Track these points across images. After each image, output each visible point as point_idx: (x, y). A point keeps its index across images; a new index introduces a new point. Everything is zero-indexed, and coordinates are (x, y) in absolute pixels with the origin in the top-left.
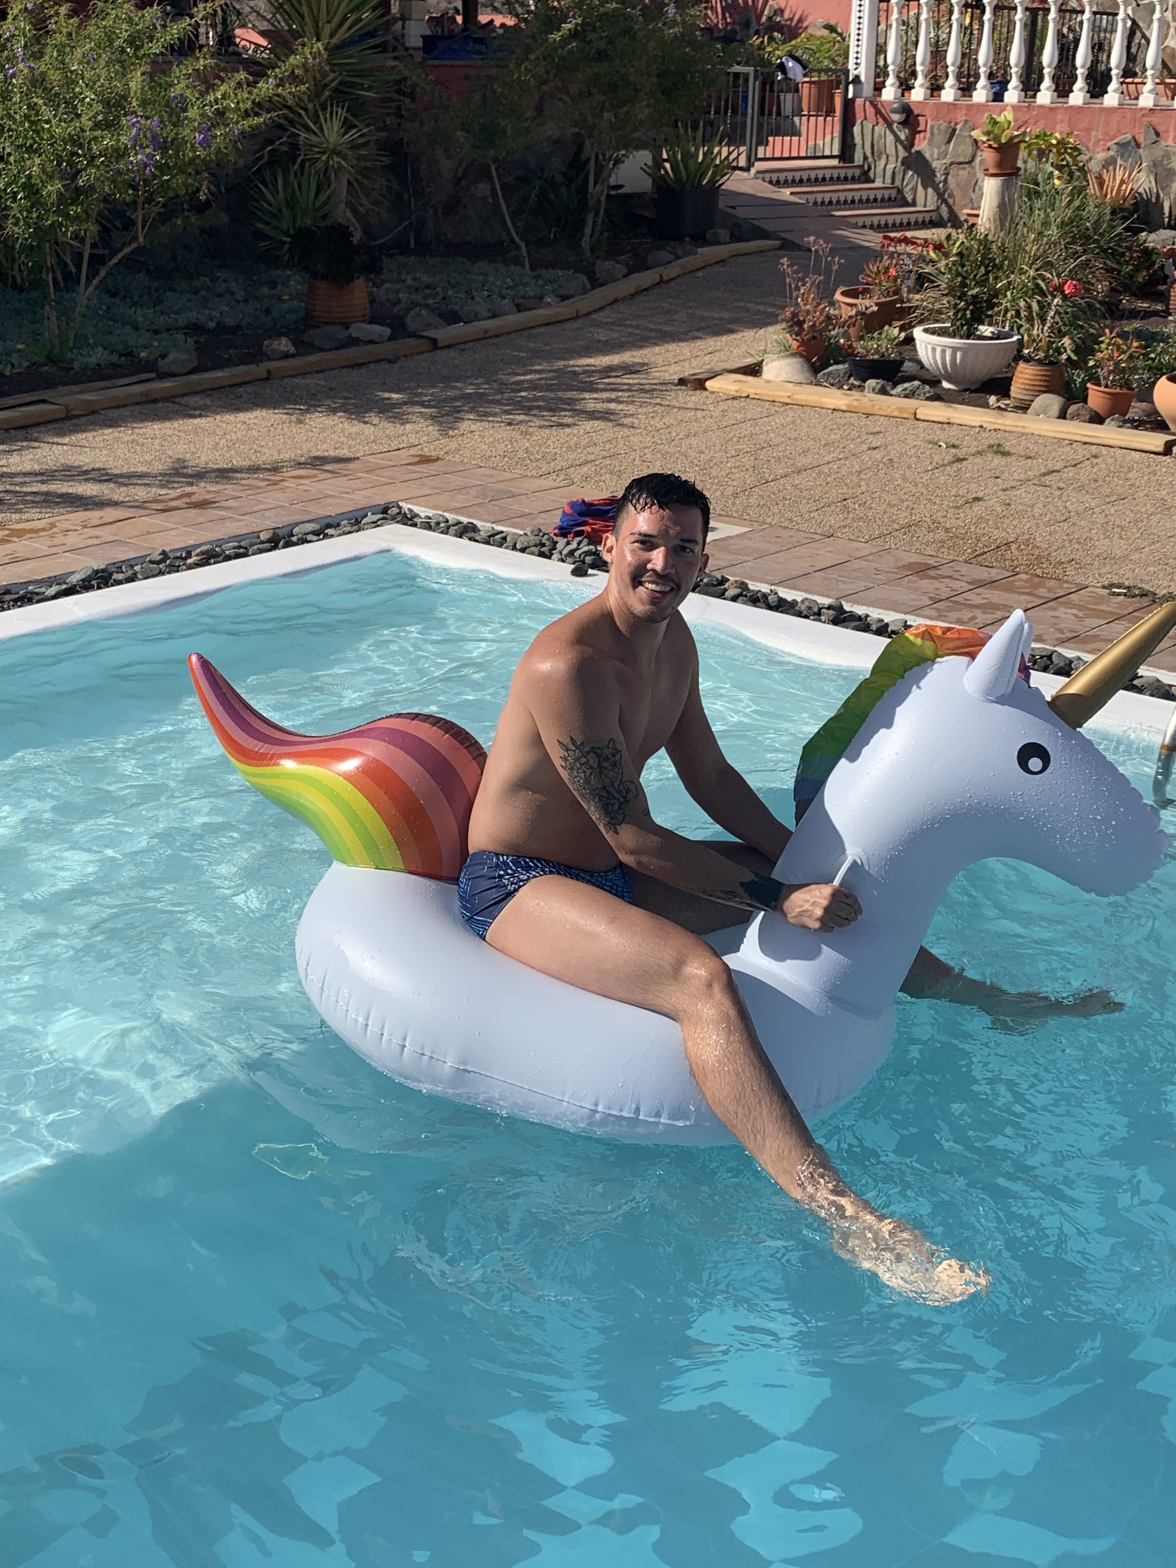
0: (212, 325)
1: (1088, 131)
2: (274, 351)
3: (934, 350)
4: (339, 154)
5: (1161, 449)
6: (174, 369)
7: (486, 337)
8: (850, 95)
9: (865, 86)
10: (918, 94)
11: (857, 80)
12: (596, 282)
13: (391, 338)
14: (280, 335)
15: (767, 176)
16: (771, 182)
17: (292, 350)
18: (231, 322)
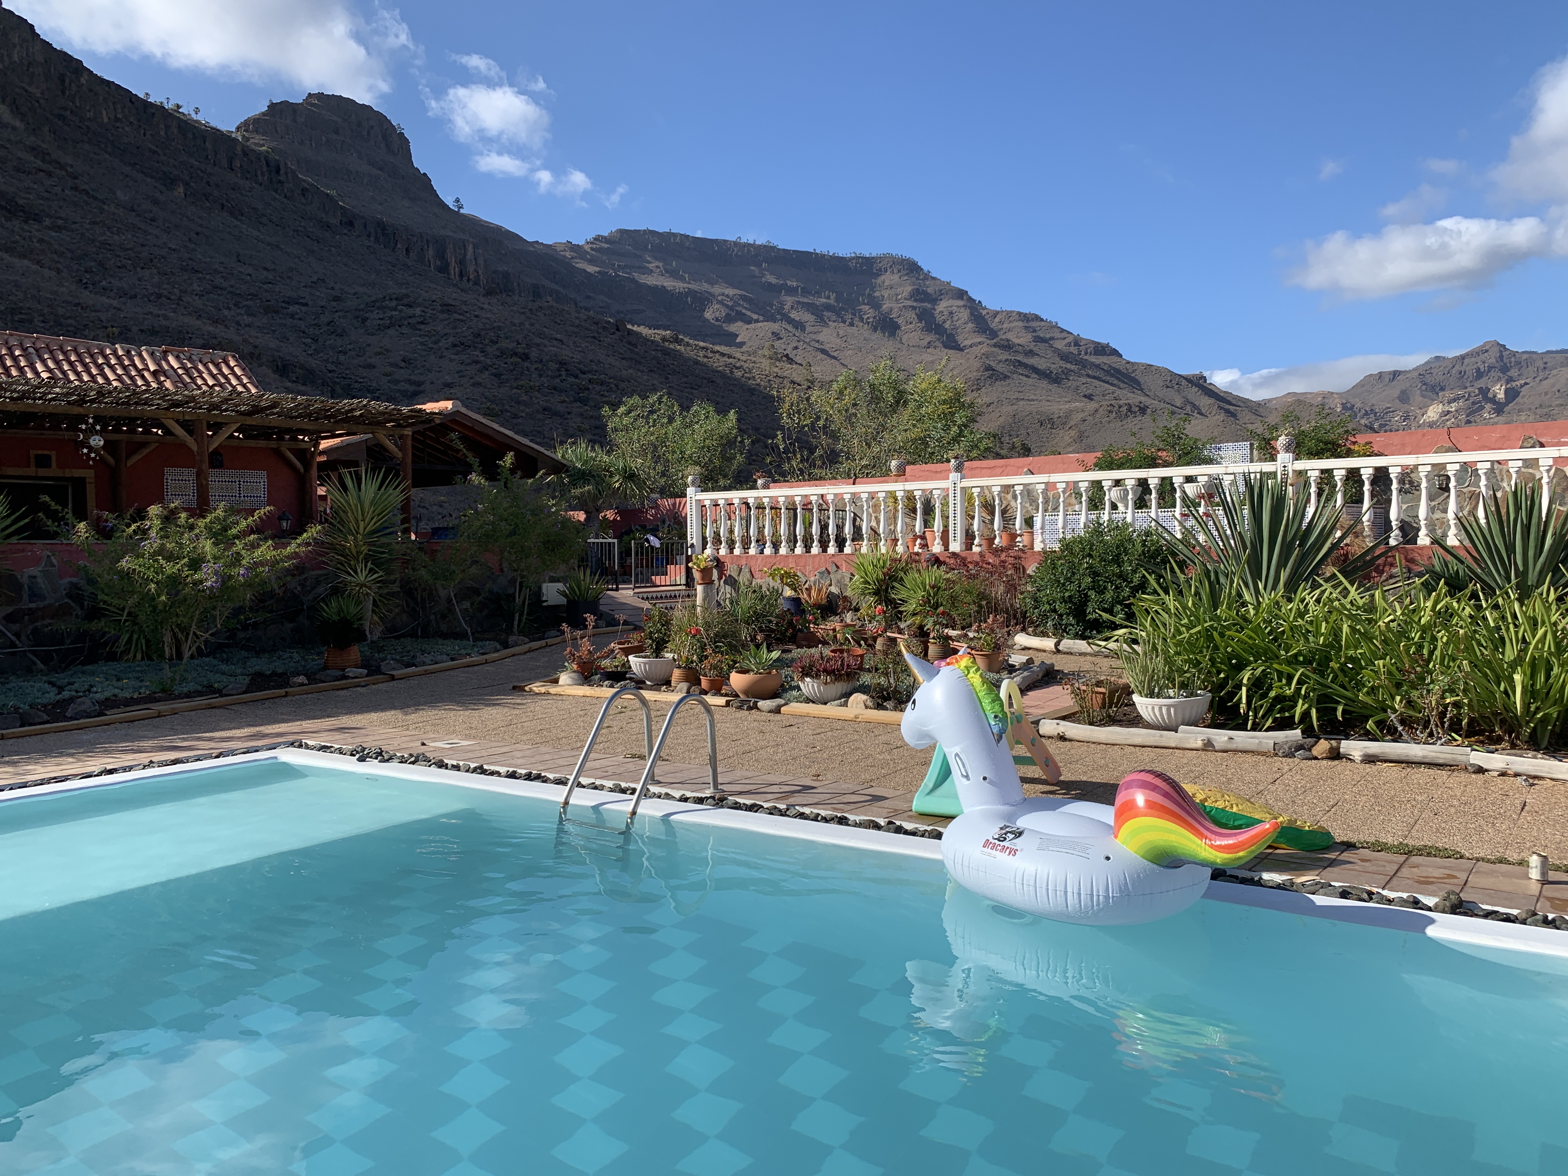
2: (295, 683)
4: (366, 586)
5: (724, 704)
6: (232, 693)
7: (427, 673)
8: (689, 553)
9: (696, 548)
10: (723, 551)
11: (692, 546)
12: (506, 646)
13: (367, 676)
14: (299, 675)
17: (306, 682)
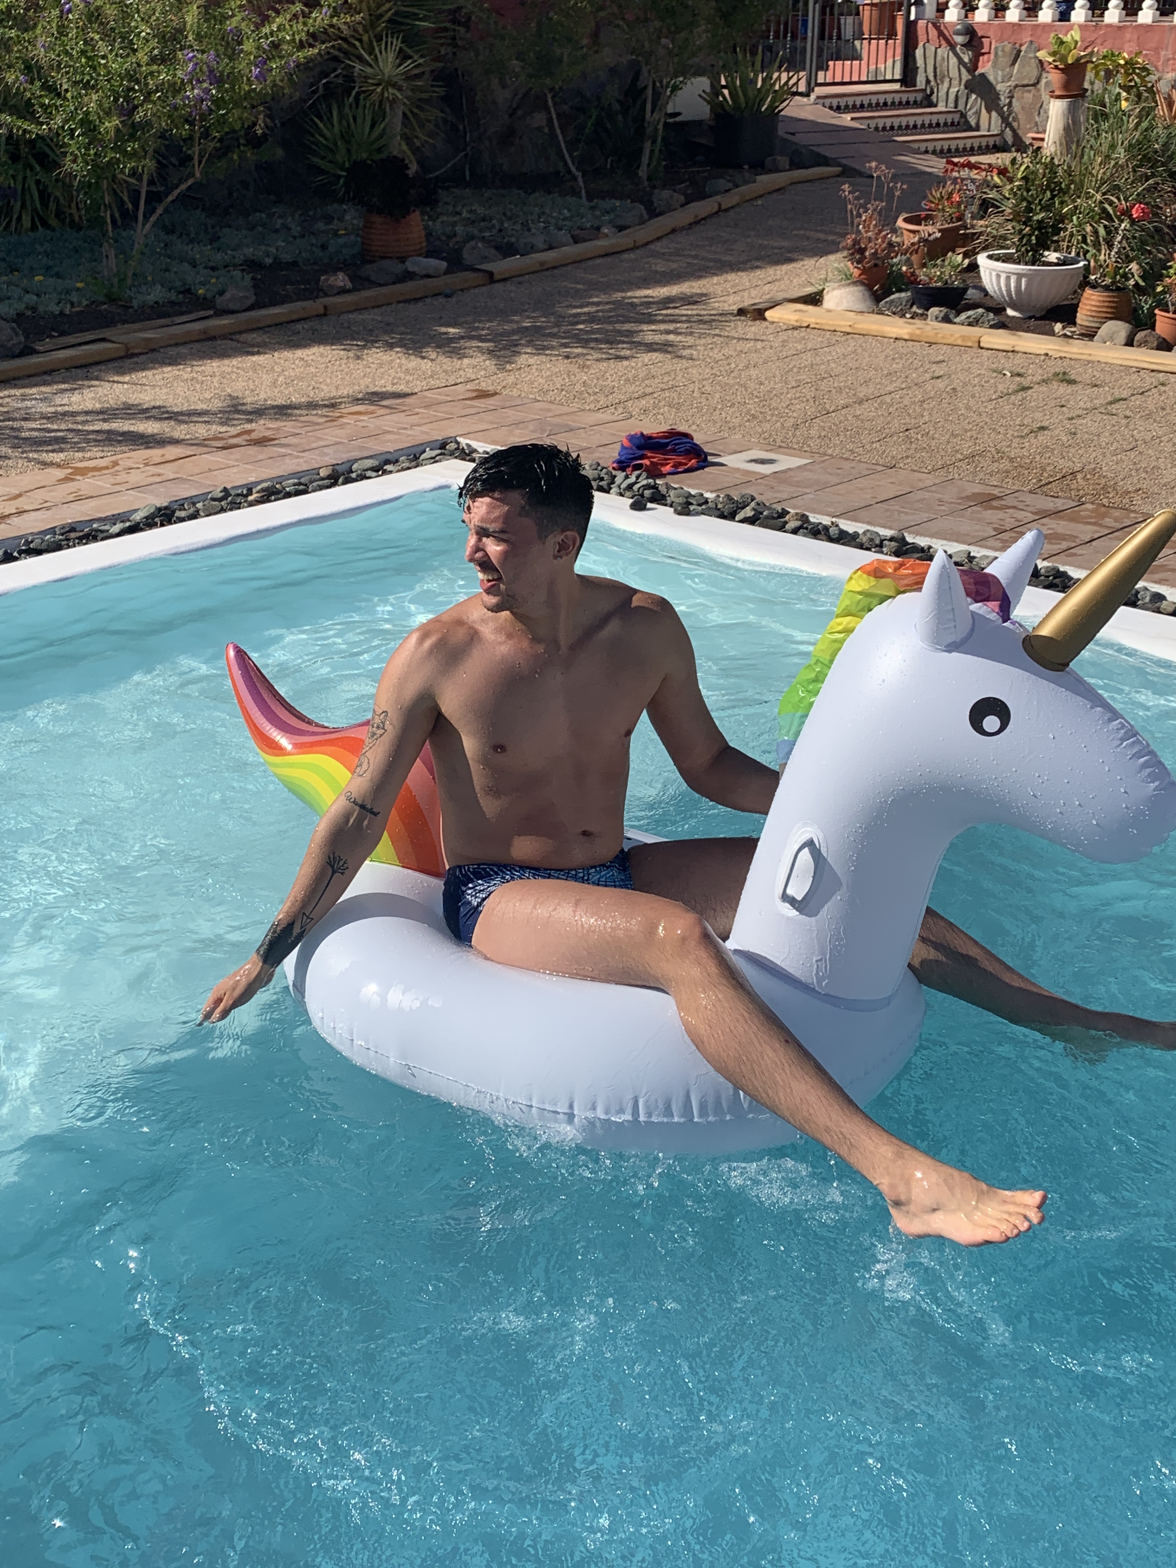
0: (269, 261)
1: (1157, 50)
2: (331, 287)
3: (998, 276)
4: (394, 85)
6: (232, 306)
7: (543, 269)
8: (912, 17)
9: (928, 8)
10: (982, 15)
12: (653, 212)
13: (447, 272)
14: (336, 270)
15: (828, 102)
16: (831, 108)
17: (349, 285)
18: (287, 257)
